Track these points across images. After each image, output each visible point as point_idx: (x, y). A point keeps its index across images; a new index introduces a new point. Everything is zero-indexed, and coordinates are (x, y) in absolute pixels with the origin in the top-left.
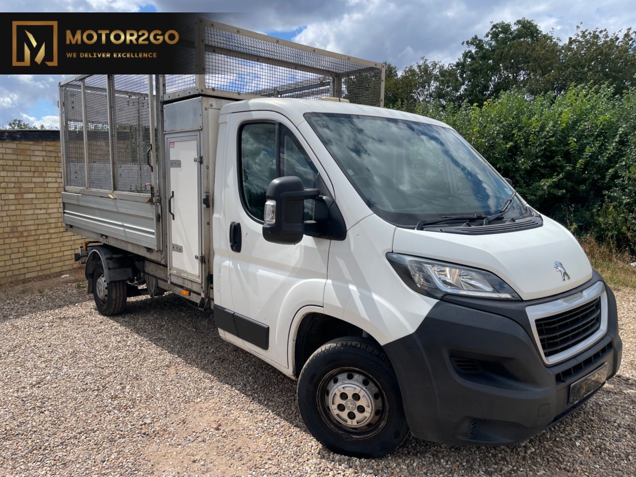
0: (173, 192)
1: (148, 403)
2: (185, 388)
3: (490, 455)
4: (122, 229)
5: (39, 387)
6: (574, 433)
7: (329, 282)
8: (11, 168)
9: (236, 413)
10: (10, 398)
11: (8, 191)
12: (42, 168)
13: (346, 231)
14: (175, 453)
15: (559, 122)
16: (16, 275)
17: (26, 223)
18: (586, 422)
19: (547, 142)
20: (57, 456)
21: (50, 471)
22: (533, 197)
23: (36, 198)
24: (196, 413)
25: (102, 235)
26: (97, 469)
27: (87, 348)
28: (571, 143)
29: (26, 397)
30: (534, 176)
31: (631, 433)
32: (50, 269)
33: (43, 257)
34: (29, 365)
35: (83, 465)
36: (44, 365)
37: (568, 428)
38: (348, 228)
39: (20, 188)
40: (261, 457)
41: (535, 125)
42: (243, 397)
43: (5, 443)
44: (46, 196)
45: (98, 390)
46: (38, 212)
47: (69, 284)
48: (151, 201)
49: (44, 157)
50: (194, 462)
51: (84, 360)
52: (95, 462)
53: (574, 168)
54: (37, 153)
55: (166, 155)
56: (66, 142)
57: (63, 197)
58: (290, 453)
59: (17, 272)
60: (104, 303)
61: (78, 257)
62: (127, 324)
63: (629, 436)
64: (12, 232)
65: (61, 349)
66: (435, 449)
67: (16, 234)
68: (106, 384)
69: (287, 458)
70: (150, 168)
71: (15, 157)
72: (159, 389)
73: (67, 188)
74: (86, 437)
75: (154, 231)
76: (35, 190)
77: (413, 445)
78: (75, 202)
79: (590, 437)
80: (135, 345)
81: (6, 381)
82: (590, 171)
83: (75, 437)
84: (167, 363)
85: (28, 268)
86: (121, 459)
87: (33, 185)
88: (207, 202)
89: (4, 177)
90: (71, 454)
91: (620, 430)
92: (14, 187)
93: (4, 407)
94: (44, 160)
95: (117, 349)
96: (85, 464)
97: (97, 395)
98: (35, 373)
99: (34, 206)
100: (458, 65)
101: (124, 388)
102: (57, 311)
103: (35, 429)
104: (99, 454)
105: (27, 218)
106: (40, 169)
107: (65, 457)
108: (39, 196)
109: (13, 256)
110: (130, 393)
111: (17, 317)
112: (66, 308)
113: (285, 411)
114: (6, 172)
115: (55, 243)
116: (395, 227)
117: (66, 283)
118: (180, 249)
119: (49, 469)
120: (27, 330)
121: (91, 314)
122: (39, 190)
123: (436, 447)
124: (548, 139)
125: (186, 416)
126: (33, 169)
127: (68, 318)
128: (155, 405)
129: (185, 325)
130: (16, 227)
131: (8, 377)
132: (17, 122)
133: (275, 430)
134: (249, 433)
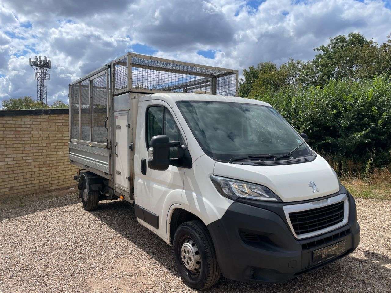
0: (117, 143)
1: (96, 257)
2: (117, 250)
3: (273, 292)
4: (94, 162)
5: (43, 247)
6: (327, 283)
7: (184, 191)
8: (45, 129)
9: (140, 264)
10: (27, 252)
11: (43, 142)
12: (61, 129)
13: (192, 164)
14: (103, 283)
15: (366, 97)
16: (45, 188)
17: (52, 159)
18: (337, 278)
19: (360, 109)
20: (43, 281)
21: (38, 288)
22: (349, 144)
23: (58, 145)
24: (120, 263)
25: (86, 166)
26: (61, 288)
27: (73, 227)
28: (374, 110)
29: (35, 252)
30: (352, 131)
31: (363, 285)
32: (64, 184)
33: (60, 178)
34: (41, 235)
35: (54, 285)
36: (48, 236)
37: (325, 280)
38: (193, 162)
39: (49, 140)
40: (147, 287)
41: (350, 100)
42: (147, 256)
43: (19, 273)
44: (63, 144)
45: (72, 249)
46: (59, 153)
47: (73, 193)
48: (107, 147)
49: (63, 123)
50: (111, 287)
51: (70, 234)
52: (61, 285)
53: (377, 125)
54: (59, 121)
55: (114, 122)
56: (72, 115)
57: (69, 145)
58: (162, 285)
59: (45, 186)
60: (87, 203)
61: (76, 178)
62: (97, 216)
63: (361, 286)
64: (44, 164)
65: (59, 227)
66: (243, 287)
67: (46, 165)
68: (77, 247)
69: (160, 288)
70: (107, 130)
71: (46, 123)
72: (104, 250)
73: (72, 140)
74: (60, 272)
75: (108, 163)
76: (57, 141)
77: (231, 285)
78: (74, 148)
79: (336, 285)
80: (98, 227)
81: (27, 243)
82: (388, 127)
83: (54, 272)
84: (112, 237)
85: (51, 184)
86: (74, 284)
87: (56, 139)
88: (132, 148)
89: (41, 134)
90: (51, 280)
91: (357, 283)
92: (46, 140)
93: (23, 256)
94: (62, 125)
95: (88, 228)
96: (56, 285)
97: (71, 252)
98: (43, 240)
99: (56, 150)
100: (314, 62)
101: (86, 249)
102: (63, 208)
103: (35, 267)
104: (64, 281)
105: (53, 156)
106: (61, 130)
107: (47, 282)
108: (59, 144)
109: (44, 177)
110: (88, 251)
111: (41, 210)
112: (68, 206)
113: (167, 264)
114: (42, 132)
115: (67, 170)
116: (215, 161)
117: (72, 192)
118: (120, 174)
119: (38, 287)
120: (45, 217)
121: (80, 209)
122: (59, 141)
123: (243, 286)
124: (360, 107)
125: (114, 264)
126: (56, 130)
127: (67, 211)
128: (100, 258)
129: (128, 217)
130: (46, 161)
131: (29, 241)
132: (59, 102)
133: (159, 274)
134: (144, 275)
